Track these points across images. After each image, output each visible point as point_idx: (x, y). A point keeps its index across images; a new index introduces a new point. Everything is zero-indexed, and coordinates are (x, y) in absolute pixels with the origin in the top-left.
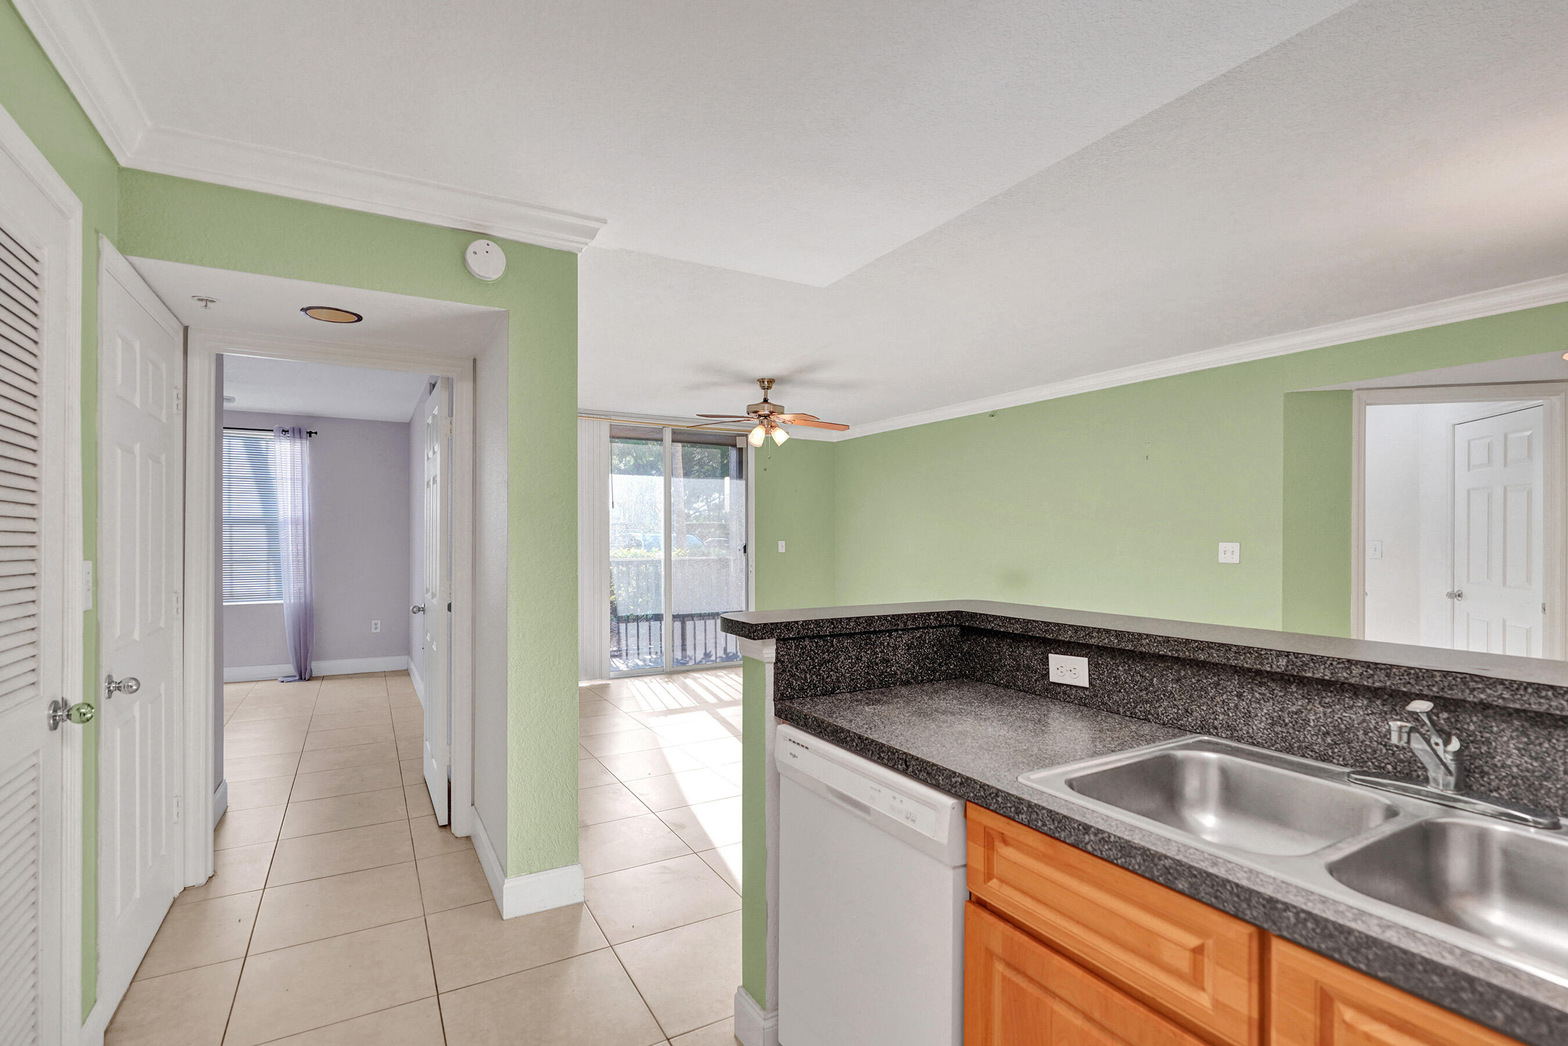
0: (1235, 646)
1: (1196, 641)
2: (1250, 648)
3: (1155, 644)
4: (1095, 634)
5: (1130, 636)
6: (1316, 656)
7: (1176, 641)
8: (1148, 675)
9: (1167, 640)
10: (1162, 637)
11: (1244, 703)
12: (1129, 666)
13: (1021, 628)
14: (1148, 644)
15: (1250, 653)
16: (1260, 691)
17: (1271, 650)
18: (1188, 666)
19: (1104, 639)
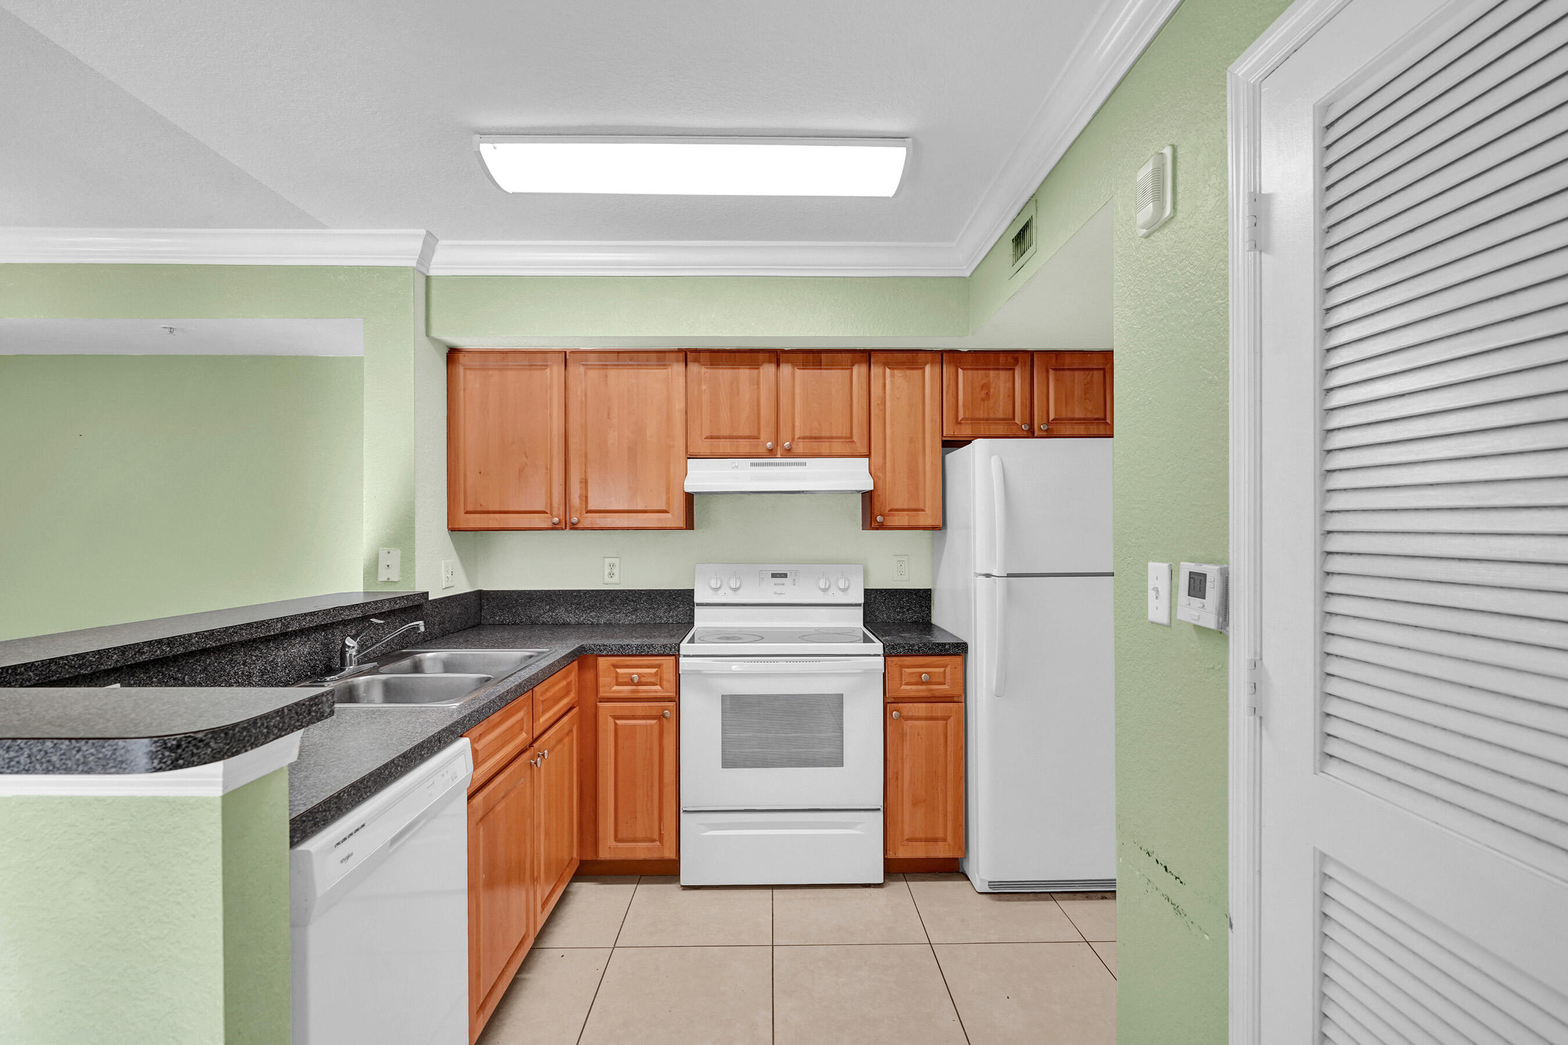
0: (256, 622)
1: (232, 627)
2: (263, 621)
3: (203, 640)
4: (146, 649)
5: (182, 639)
6: (292, 616)
7: (218, 631)
8: (180, 675)
9: (212, 632)
10: (208, 631)
11: (247, 668)
12: (163, 673)
13: (36, 675)
14: (198, 642)
15: (264, 625)
16: (255, 654)
17: (274, 619)
18: (212, 654)
19: (156, 651)
